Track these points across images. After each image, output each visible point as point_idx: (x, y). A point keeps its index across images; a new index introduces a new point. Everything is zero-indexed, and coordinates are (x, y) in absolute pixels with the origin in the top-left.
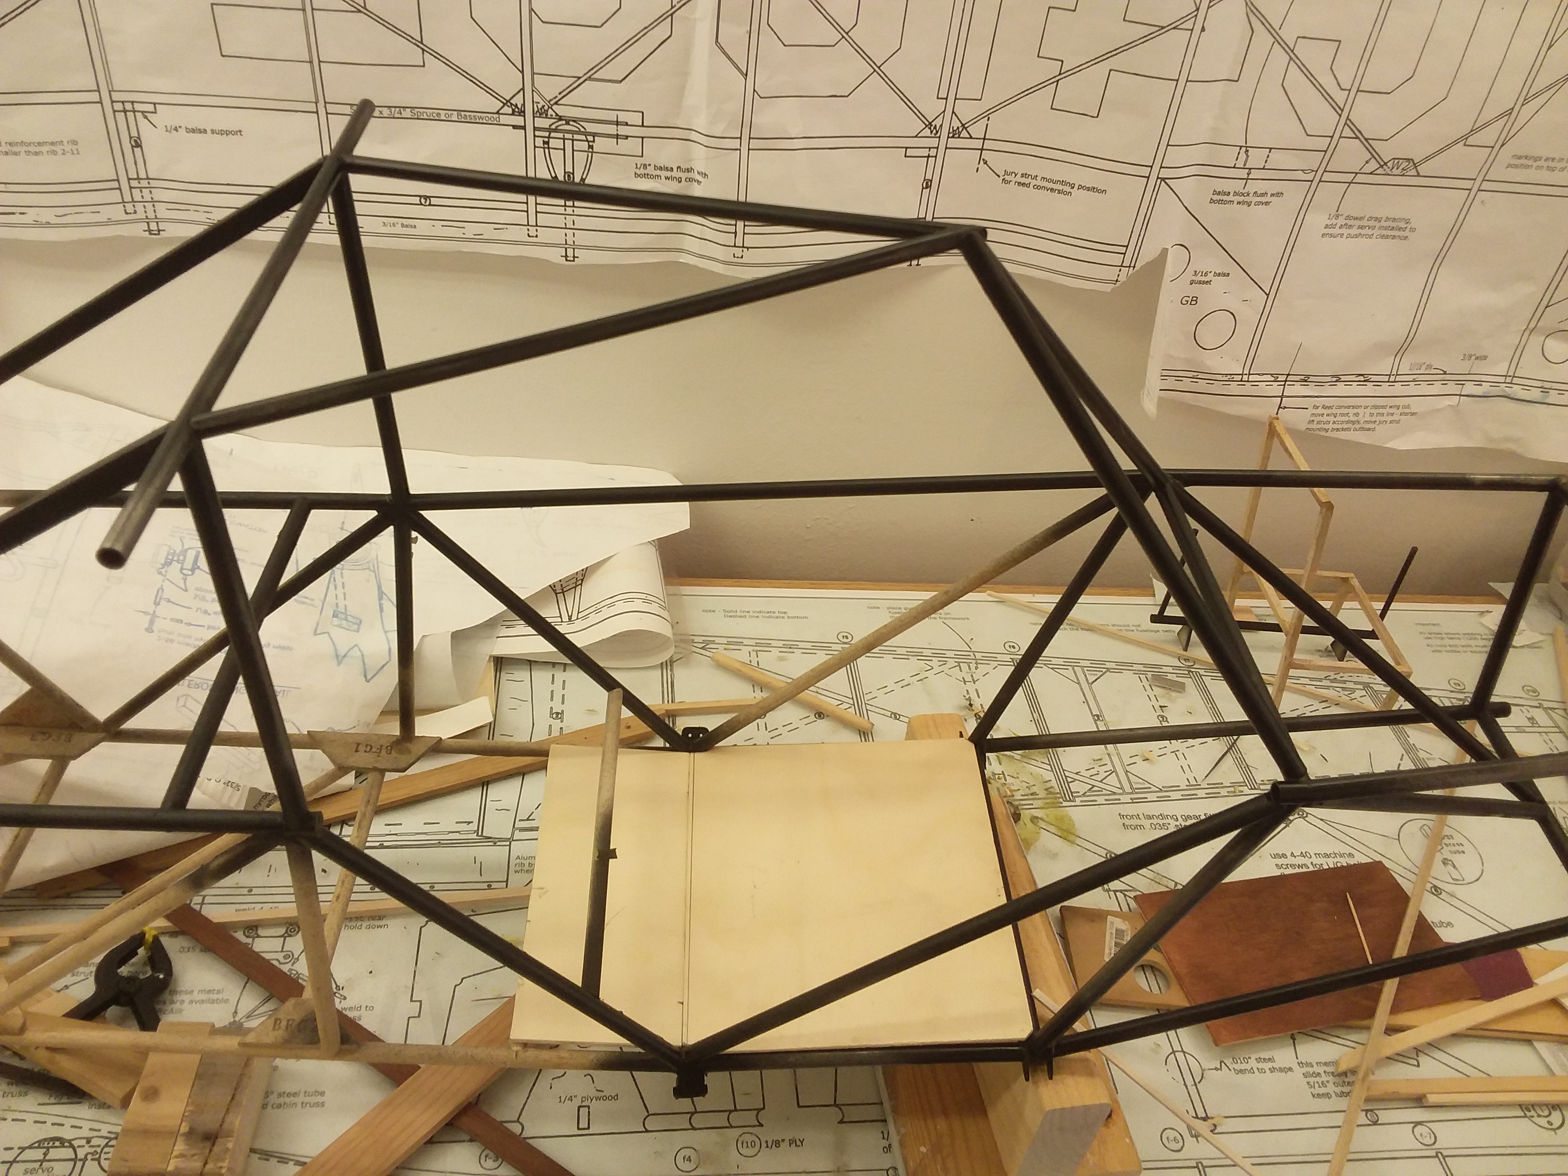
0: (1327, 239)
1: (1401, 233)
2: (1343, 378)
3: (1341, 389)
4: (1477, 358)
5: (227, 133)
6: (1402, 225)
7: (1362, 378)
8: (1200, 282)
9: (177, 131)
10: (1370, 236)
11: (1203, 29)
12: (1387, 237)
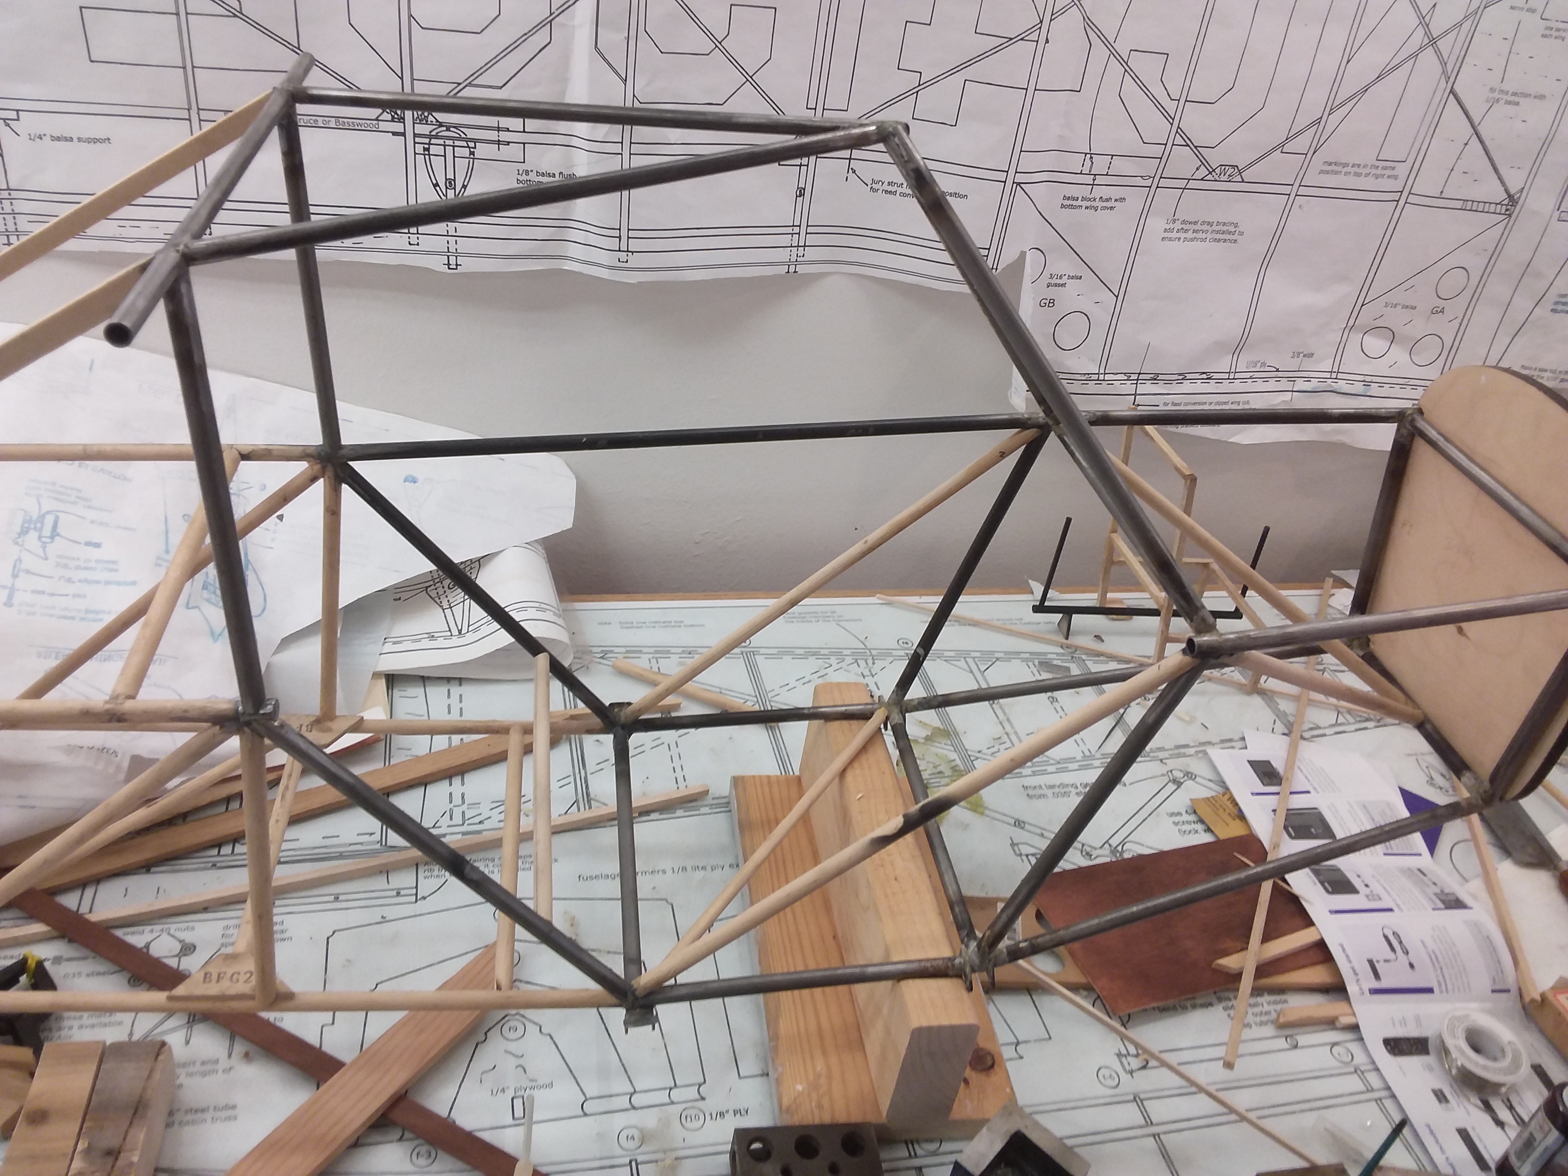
0: (1166, 242)
1: (1231, 237)
2: (1189, 376)
3: (1187, 387)
4: (1304, 356)
5: (96, 141)
6: (1232, 229)
7: (1204, 376)
8: (1056, 285)
9: (41, 139)
10: (1204, 240)
11: (1047, 41)
12: (1219, 240)
